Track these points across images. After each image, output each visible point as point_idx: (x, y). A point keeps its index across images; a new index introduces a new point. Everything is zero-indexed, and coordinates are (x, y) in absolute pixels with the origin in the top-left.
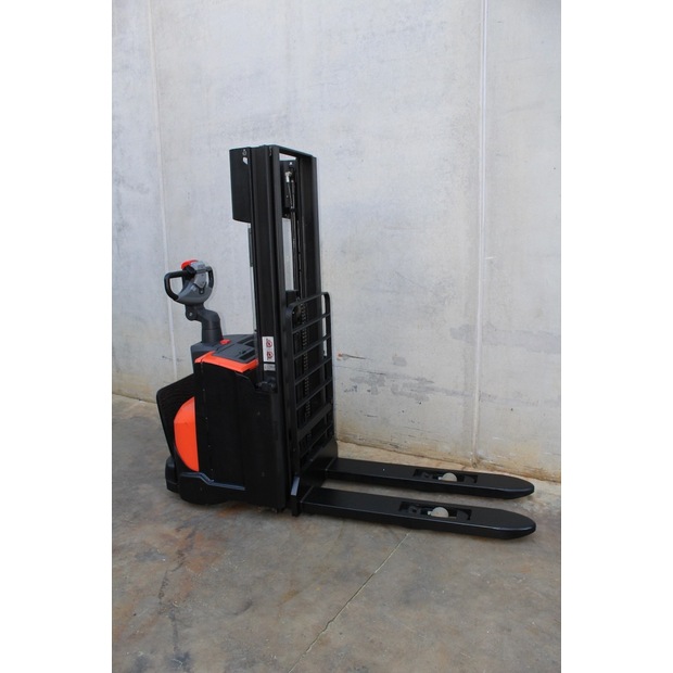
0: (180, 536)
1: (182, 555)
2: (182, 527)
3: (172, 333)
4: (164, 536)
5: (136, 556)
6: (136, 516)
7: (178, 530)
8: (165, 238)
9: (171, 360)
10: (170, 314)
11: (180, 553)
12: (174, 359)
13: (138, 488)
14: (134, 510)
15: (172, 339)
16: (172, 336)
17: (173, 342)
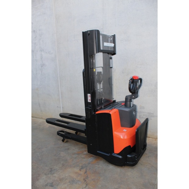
0: (82, 172)
1: (86, 181)
2: (81, 169)
3: (61, 99)
4: (76, 173)
5: (69, 182)
6: (63, 165)
7: (80, 170)
8: (58, 69)
9: (60, 108)
10: (60, 93)
11: (85, 180)
12: (61, 107)
13: (60, 154)
14: (62, 163)
15: (61, 101)
16: (61, 100)
17: (61, 102)
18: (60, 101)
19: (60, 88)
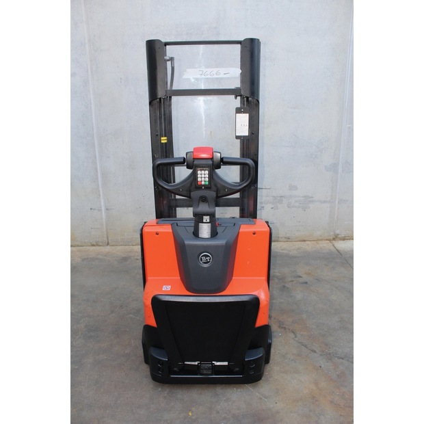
9: (100, 210)
12: (103, 208)
15: (101, 194)
16: (101, 192)
17: (102, 196)
18: (99, 195)
19: (98, 162)
